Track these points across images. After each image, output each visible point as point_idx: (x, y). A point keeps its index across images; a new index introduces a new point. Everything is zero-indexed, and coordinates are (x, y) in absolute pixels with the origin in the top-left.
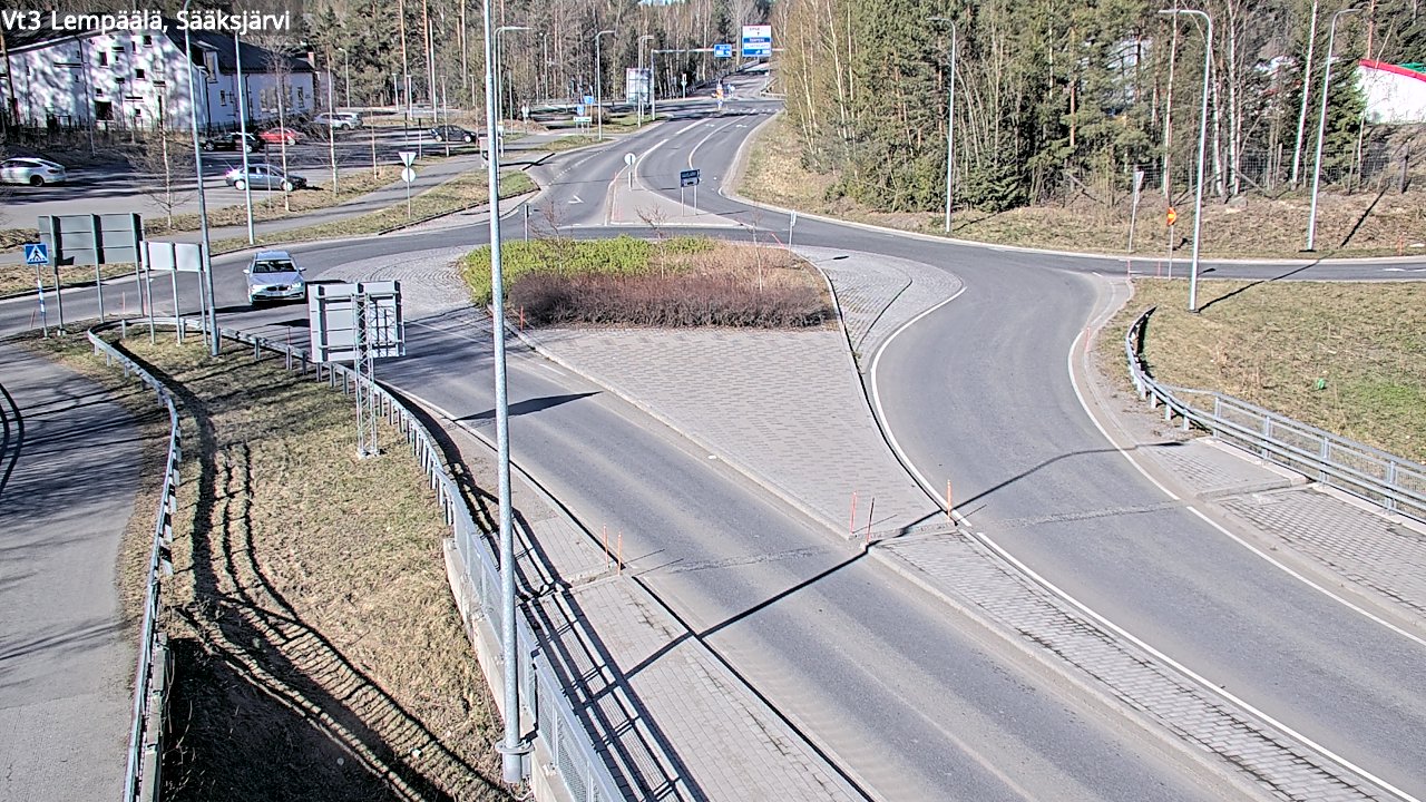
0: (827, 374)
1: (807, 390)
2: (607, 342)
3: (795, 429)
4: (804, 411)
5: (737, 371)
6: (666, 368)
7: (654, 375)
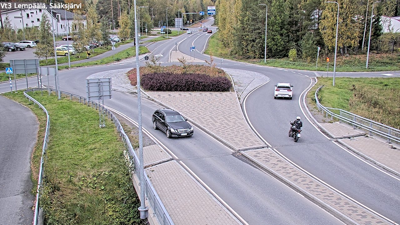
0: (231, 104)
1: (225, 109)
2: (169, 95)
3: (222, 119)
4: (225, 114)
5: (206, 103)
6: (186, 102)
7: (182, 104)
